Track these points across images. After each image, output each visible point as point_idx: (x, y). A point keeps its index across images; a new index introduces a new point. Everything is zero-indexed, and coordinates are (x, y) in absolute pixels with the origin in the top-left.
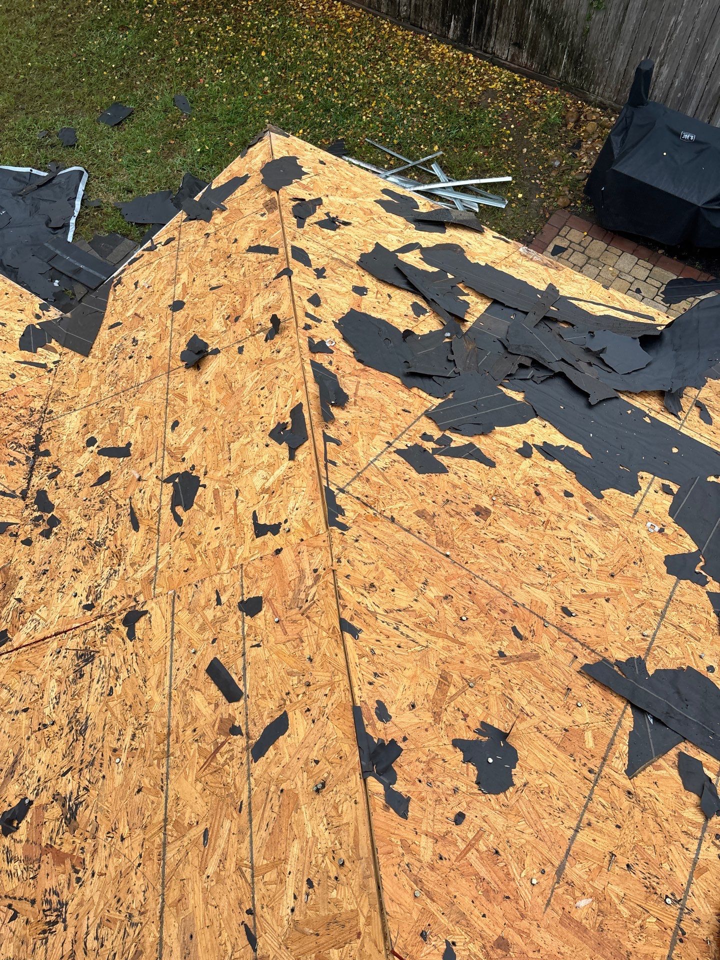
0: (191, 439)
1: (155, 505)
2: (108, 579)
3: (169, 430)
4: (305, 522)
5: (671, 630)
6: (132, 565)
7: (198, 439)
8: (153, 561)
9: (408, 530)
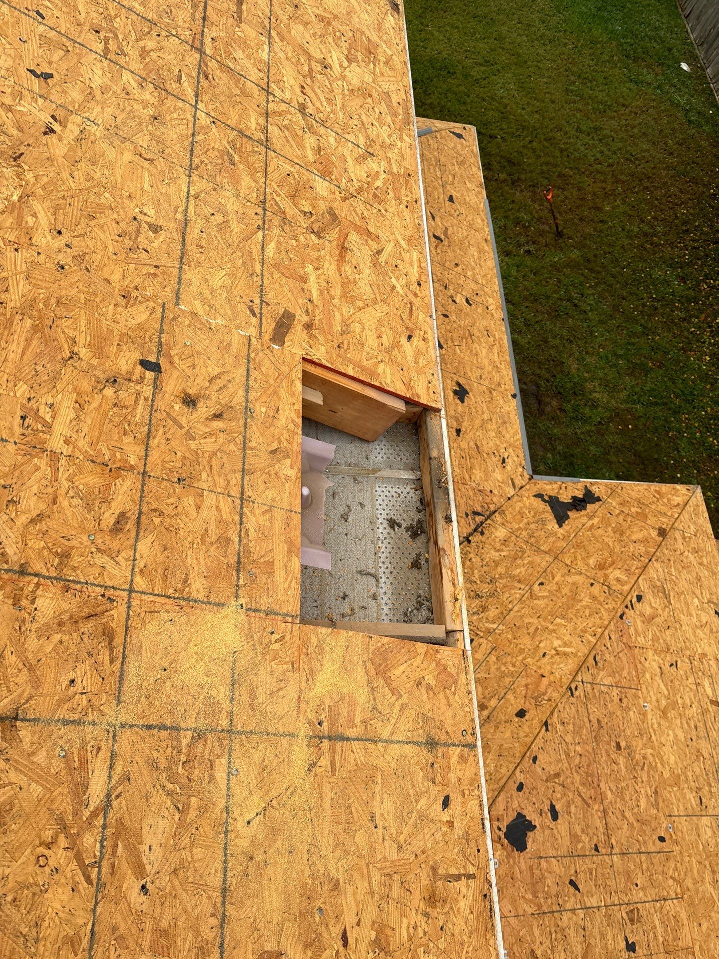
0: (543, 597)
1: (510, 606)
2: (474, 613)
3: (538, 583)
4: (561, 678)
5: (638, 860)
6: (487, 619)
7: (546, 600)
8: (495, 626)
9: (590, 721)
